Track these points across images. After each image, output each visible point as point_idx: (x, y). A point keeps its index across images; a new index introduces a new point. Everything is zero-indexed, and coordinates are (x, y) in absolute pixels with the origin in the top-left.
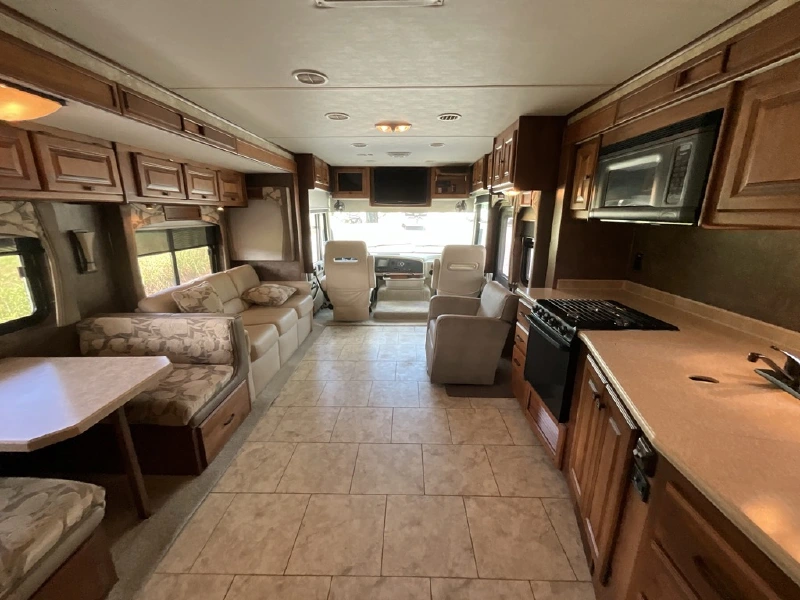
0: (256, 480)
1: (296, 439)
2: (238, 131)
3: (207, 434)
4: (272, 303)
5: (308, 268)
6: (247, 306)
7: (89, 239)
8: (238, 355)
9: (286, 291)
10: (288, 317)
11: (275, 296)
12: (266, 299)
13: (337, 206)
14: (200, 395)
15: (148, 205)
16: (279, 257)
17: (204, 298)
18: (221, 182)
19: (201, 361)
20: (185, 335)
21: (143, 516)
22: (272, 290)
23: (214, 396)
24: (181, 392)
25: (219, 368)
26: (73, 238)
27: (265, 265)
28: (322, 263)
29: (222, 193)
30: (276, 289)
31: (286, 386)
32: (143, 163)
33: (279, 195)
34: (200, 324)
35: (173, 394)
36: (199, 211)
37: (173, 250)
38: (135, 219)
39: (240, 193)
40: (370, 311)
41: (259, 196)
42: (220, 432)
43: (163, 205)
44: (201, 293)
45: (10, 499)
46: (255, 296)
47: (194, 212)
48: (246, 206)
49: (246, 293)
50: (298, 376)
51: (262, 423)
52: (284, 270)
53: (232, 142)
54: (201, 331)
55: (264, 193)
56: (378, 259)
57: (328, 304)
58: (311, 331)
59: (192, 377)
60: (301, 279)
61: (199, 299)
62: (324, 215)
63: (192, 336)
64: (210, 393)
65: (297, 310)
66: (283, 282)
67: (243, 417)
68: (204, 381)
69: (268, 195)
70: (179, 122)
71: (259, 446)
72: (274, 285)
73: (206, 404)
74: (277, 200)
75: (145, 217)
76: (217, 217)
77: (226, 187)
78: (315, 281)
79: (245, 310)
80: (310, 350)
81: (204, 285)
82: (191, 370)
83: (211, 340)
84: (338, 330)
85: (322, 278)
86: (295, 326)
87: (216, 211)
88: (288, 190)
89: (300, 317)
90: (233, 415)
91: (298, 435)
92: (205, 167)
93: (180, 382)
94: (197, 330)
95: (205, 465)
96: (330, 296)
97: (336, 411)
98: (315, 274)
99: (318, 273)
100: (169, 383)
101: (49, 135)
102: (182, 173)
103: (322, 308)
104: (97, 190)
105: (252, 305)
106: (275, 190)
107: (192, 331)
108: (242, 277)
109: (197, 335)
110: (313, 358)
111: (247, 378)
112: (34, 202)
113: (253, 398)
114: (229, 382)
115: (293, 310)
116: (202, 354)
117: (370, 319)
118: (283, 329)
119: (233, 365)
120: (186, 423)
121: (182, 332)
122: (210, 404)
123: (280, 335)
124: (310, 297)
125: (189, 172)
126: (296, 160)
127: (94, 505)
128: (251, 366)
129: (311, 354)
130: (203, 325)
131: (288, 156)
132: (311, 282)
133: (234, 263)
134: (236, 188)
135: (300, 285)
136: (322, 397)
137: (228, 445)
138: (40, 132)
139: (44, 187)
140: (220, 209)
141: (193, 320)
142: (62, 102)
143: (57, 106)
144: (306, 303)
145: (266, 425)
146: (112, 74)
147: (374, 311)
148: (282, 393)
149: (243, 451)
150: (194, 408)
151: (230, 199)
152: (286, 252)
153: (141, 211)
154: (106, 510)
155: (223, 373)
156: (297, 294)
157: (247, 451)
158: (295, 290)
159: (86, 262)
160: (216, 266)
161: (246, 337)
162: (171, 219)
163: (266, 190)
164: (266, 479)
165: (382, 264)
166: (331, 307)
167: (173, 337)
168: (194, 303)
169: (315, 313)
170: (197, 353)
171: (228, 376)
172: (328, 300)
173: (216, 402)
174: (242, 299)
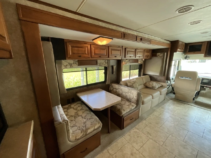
0: (134, 142)
1: (149, 136)
2: (152, 37)
3: (125, 121)
4: (153, 88)
5: (168, 79)
6: (145, 87)
7: (115, 67)
8: (138, 102)
9: (158, 85)
10: (157, 94)
11: (154, 86)
12: (151, 86)
13: (186, 58)
14: (126, 110)
15: (127, 60)
16: (158, 74)
17: (134, 84)
18: (145, 52)
19: (129, 100)
20: (127, 92)
21: (109, 132)
22: (154, 84)
23: (129, 112)
24: (122, 107)
25: (133, 104)
26: (112, 67)
27: (153, 76)
28: (174, 78)
29: (145, 55)
30: (155, 84)
31: (151, 116)
32: (127, 50)
33: (162, 55)
34: (130, 91)
35: (120, 107)
36: (138, 60)
37: (130, 70)
38: (124, 63)
39: (150, 55)
40: (194, 99)
41: (156, 56)
42: (129, 121)
43: (130, 59)
44: (133, 82)
45: (90, 117)
46: (148, 85)
47: (137, 61)
48: (151, 59)
49: (146, 83)
50: (156, 113)
51: (140, 124)
52: (159, 79)
53: (150, 41)
54: (130, 92)
55: (157, 55)
56: (203, 79)
57: (173, 92)
58: (164, 100)
59: (126, 104)
60: (164, 82)
61: (132, 84)
62: (179, 61)
63: (128, 93)
64: (128, 110)
65: (160, 92)
66: (157, 82)
67: (136, 120)
68: (128, 106)
69: (158, 55)
70: (136, 38)
71: (138, 131)
72: (154, 83)
73: (127, 113)
74: (161, 57)
75: (126, 62)
76: (142, 62)
77: (146, 54)
78: (170, 83)
79: (144, 88)
80: (162, 106)
81: (135, 80)
82: (126, 102)
83: (132, 96)
84: (176, 103)
85: (173, 83)
86: (158, 97)
87: (142, 60)
88: (166, 53)
89: (161, 94)
90: (133, 118)
91: (150, 135)
92: (141, 49)
93: (123, 104)
94: (129, 92)
95: (123, 128)
96: (175, 89)
97: (168, 135)
98: (170, 81)
99: (171, 80)
100: (121, 104)
101: (112, 46)
102: (136, 51)
103: (170, 93)
104: (117, 57)
105: (147, 87)
106: (161, 54)
107: (128, 92)
108: (145, 79)
109: (129, 93)
110: (163, 109)
111: (139, 109)
112: (107, 60)
113: (140, 115)
114: (134, 109)
115: (159, 92)
116: (129, 99)
117: (193, 103)
118: (154, 97)
119: (136, 104)
120: (121, 116)
121: (126, 91)
122: (128, 113)
123: (153, 99)
124: (166, 88)
125: (137, 51)
126: (171, 43)
127: (100, 127)
128: (141, 106)
129: (162, 108)
130: (131, 91)
131: (168, 42)
132: (168, 84)
133: (144, 74)
134: (149, 54)
135: (163, 84)
136: (163, 126)
137: (130, 125)
138: (110, 46)
139: (109, 57)
140: (143, 60)
141: (129, 89)
142: (112, 39)
143: (111, 40)
144: (164, 90)
145: (141, 125)
146: (123, 30)
147: (196, 100)
148: (149, 117)
149: (133, 130)
150: (124, 113)
151: (146, 57)
152: (161, 73)
153: (125, 61)
154: (101, 129)
155: (133, 106)
156: (162, 87)
157: (134, 130)
158: (161, 85)
159: (113, 72)
160: (140, 75)
161: (142, 98)
162: (131, 63)
163: (158, 54)
164: (137, 144)
165: (205, 81)
166: (174, 93)
167: (124, 92)
168: (131, 84)
169: (167, 94)
170: (128, 98)
171: (134, 107)
172: (174, 91)
173: (129, 113)
174: (144, 85)
